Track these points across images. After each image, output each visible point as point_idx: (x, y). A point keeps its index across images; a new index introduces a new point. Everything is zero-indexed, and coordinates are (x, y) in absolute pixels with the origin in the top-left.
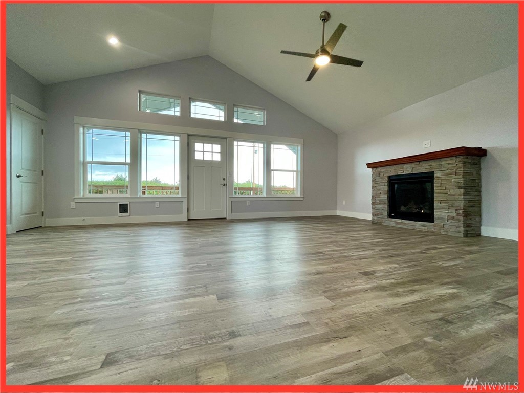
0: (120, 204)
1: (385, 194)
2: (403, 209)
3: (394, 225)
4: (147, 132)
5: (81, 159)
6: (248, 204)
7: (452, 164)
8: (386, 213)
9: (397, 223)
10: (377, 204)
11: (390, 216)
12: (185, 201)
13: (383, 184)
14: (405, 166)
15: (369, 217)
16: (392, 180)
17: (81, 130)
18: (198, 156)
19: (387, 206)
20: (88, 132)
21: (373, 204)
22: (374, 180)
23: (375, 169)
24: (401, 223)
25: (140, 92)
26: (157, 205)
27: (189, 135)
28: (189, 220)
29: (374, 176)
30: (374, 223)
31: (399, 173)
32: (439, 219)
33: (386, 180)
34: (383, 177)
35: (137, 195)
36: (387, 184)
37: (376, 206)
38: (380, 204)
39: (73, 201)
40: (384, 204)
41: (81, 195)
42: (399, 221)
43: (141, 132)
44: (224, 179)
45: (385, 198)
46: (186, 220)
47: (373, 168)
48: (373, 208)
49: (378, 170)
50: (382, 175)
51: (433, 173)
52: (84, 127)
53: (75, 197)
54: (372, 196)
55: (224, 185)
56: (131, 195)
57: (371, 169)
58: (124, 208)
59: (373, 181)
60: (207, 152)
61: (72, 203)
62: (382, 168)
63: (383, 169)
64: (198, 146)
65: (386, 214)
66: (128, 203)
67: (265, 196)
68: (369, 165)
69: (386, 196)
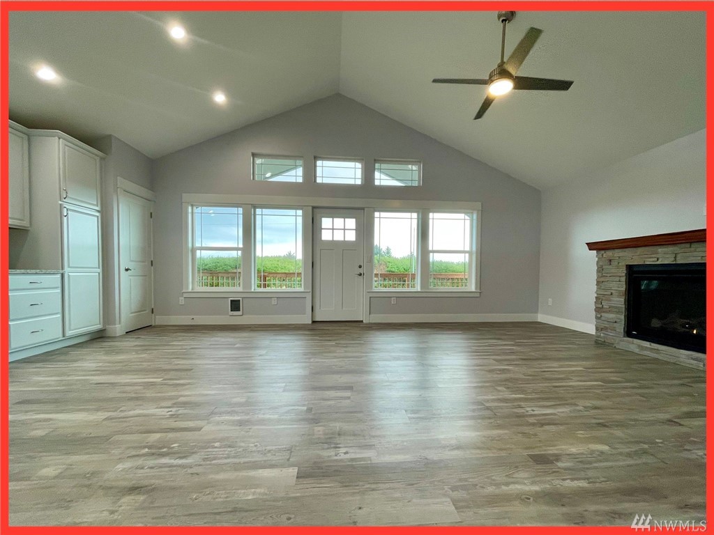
0: (231, 301)
1: (619, 296)
2: (656, 323)
3: (637, 351)
4: (263, 207)
5: (190, 245)
6: (393, 301)
8: (621, 327)
9: (642, 347)
10: (604, 312)
11: (628, 333)
12: (309, 297)
13: (617, 279)
14: (660, 250)
15: (590, 329)
16: (635, 275)
17: (190, 208)
18: (326, 236)
19: (622, 317)
20: (197, 210)
21: (598, 310)
22: (600, 270)
23: (603, 252)
24: (651, 349)
25: (254, 155)
26: (274, 302)
27: (314, 208)
28: (314, 322)
29: (601, 264)
30: (599, 343)
31: (650, 261)
33: (623, 272)
34: (618, 267)
35: (251, 288)
36: (623, 279)
37: (603, 314)
38: (609, 312)
39: (182, 296)
40: (618, 313)
41: (190, 290)
42: (646, 344)
43: (255, 207)
44: (360, 267)
45: (620, 302)
46: (310, 322)
47: (598, 250)
48: (597, 318)
49: (609, 254)
50: (614, 263)
52: (192, 206)
53: (184, 291)
54: (596, 298)
55: (360, 275)
56: (244, 288)
57: (595, 252)
58: (235, 305)
59: (598, 271)
60: (339, 229)
61: (180, 298)
62: (617, 251)
63: (617, 253)
64: (326, 222)
65: (622, 331)
66: (241, 299)
67: (419, 290)
68: (592, 246)
69: (623, 299)
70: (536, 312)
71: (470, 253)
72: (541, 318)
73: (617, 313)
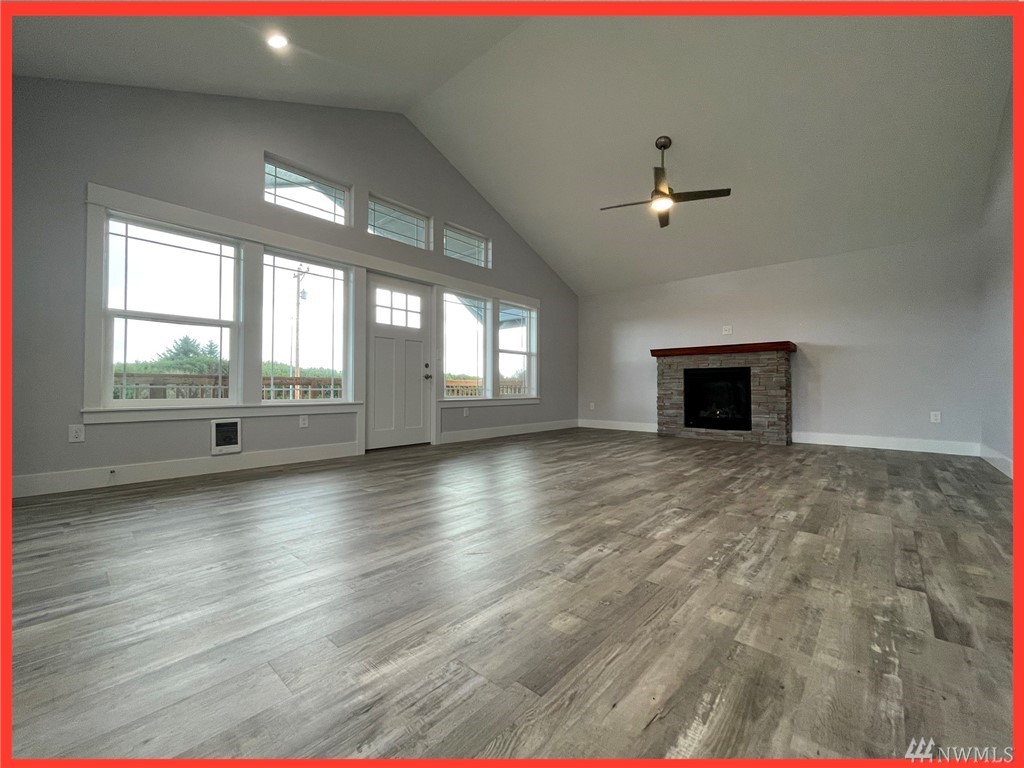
0: (218, 425)
1: (679, 394)
2: (703, 414)
3: (695, 437)
4: (276, 252)
6: (466, 412)
7: (773, 359)
8: (682, 421)
9: (698, 434)
10: (666, 409)
11: (687, 424)
12: (361, 411)
13: (677, 380)
14: (711, 357)
15: (653, 428)
16: (689, 375)
19: (683, 411)
21: (660, 408)
22: (661, 374)
23: (663, 358)
24: (707, 434)
26: (303, 422)
27: (369, 271)
28: (368, 451)
29: (661, 368)
30: (660, 435)
31: (702, 366)
32: (758, 425)
33: (681, 375)
34: (677, 371)
36: (682, 381)
37: (664, 411)
38: (672, 408)
42: (703, 430)
43: (262, 250)
44: (427, 366)
45: (680, 399)
46: (364, 453)
47: (659, 356)
48: (659, 415)
49: (668, 360)
50: (674, 367)
51: (749, 369)
53: (86, 409)
54: (658, 397)
55: (427, 377)
56: (238, 401)
57: (656, 358)
58: (227, 434)
59: (659, 374)
60: (397, 308)
61: (73, 427)
62: (675, 357)
63: (676, 359)
65: (682, 423)
66: (238, 420)
67: (491, 397)
68: (654, 353)
69: (682, 397)
70: (576, 417)
71: (529, 355)
72: (582, 423)
73: (678, 409)
